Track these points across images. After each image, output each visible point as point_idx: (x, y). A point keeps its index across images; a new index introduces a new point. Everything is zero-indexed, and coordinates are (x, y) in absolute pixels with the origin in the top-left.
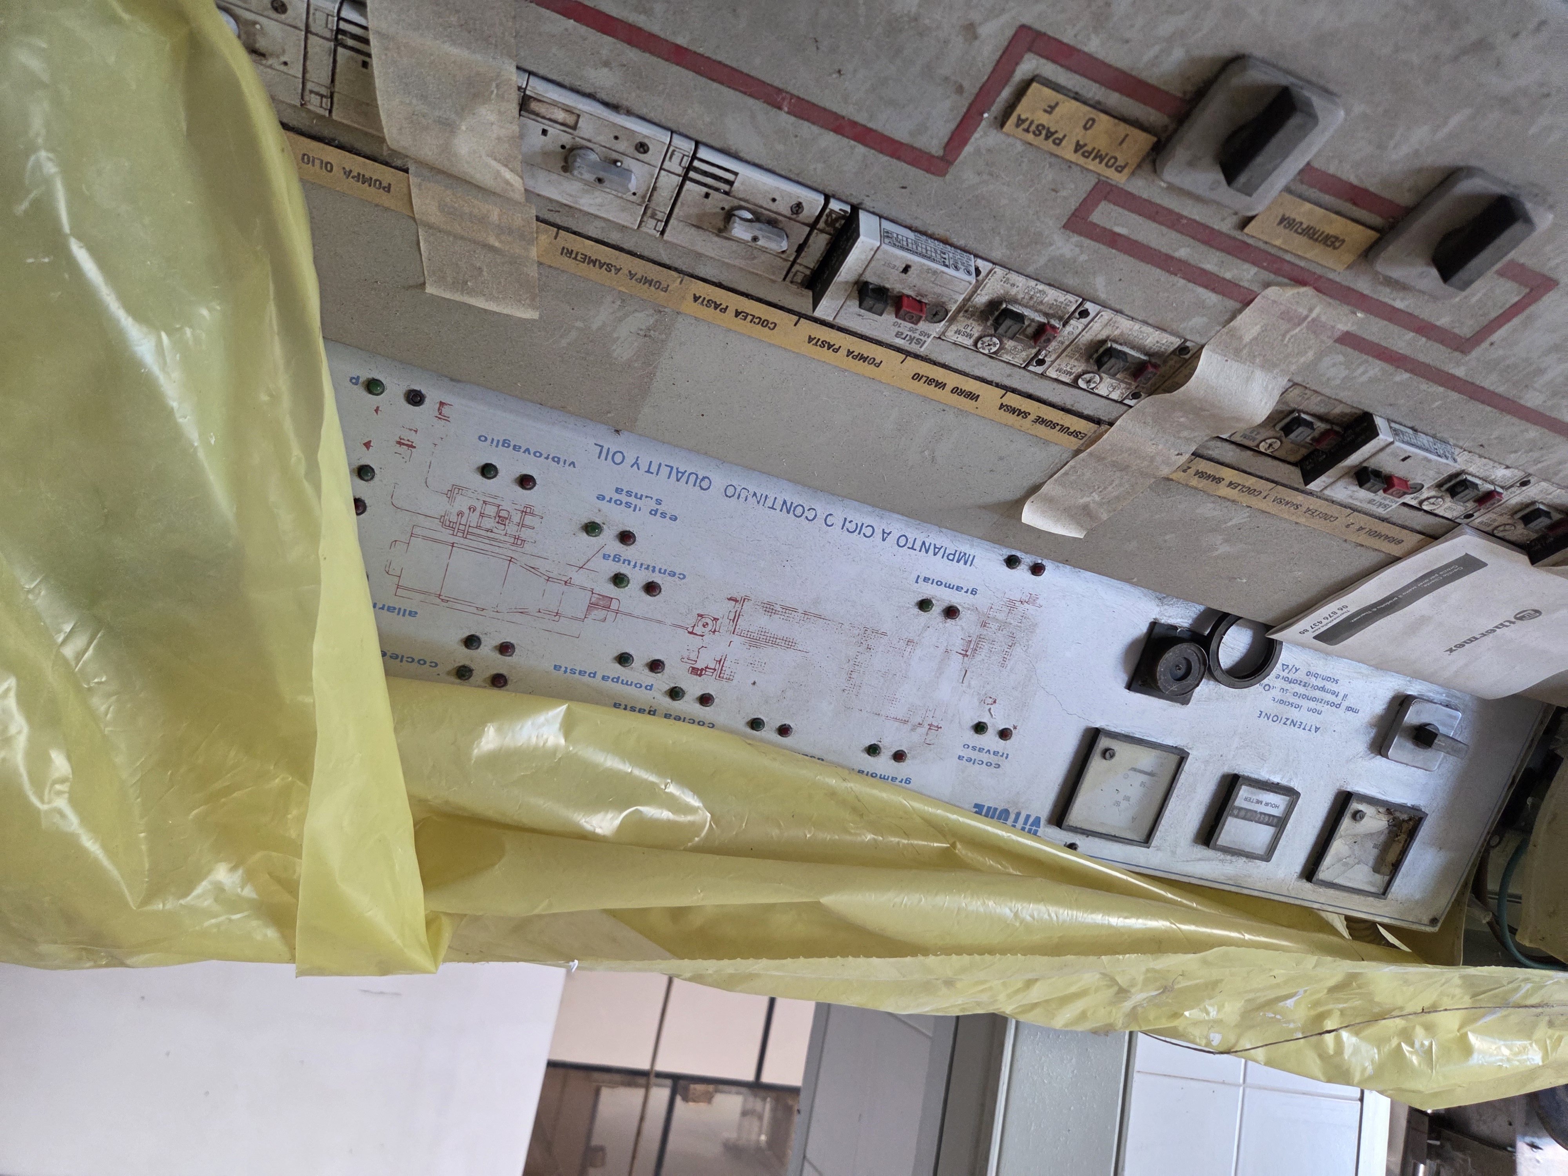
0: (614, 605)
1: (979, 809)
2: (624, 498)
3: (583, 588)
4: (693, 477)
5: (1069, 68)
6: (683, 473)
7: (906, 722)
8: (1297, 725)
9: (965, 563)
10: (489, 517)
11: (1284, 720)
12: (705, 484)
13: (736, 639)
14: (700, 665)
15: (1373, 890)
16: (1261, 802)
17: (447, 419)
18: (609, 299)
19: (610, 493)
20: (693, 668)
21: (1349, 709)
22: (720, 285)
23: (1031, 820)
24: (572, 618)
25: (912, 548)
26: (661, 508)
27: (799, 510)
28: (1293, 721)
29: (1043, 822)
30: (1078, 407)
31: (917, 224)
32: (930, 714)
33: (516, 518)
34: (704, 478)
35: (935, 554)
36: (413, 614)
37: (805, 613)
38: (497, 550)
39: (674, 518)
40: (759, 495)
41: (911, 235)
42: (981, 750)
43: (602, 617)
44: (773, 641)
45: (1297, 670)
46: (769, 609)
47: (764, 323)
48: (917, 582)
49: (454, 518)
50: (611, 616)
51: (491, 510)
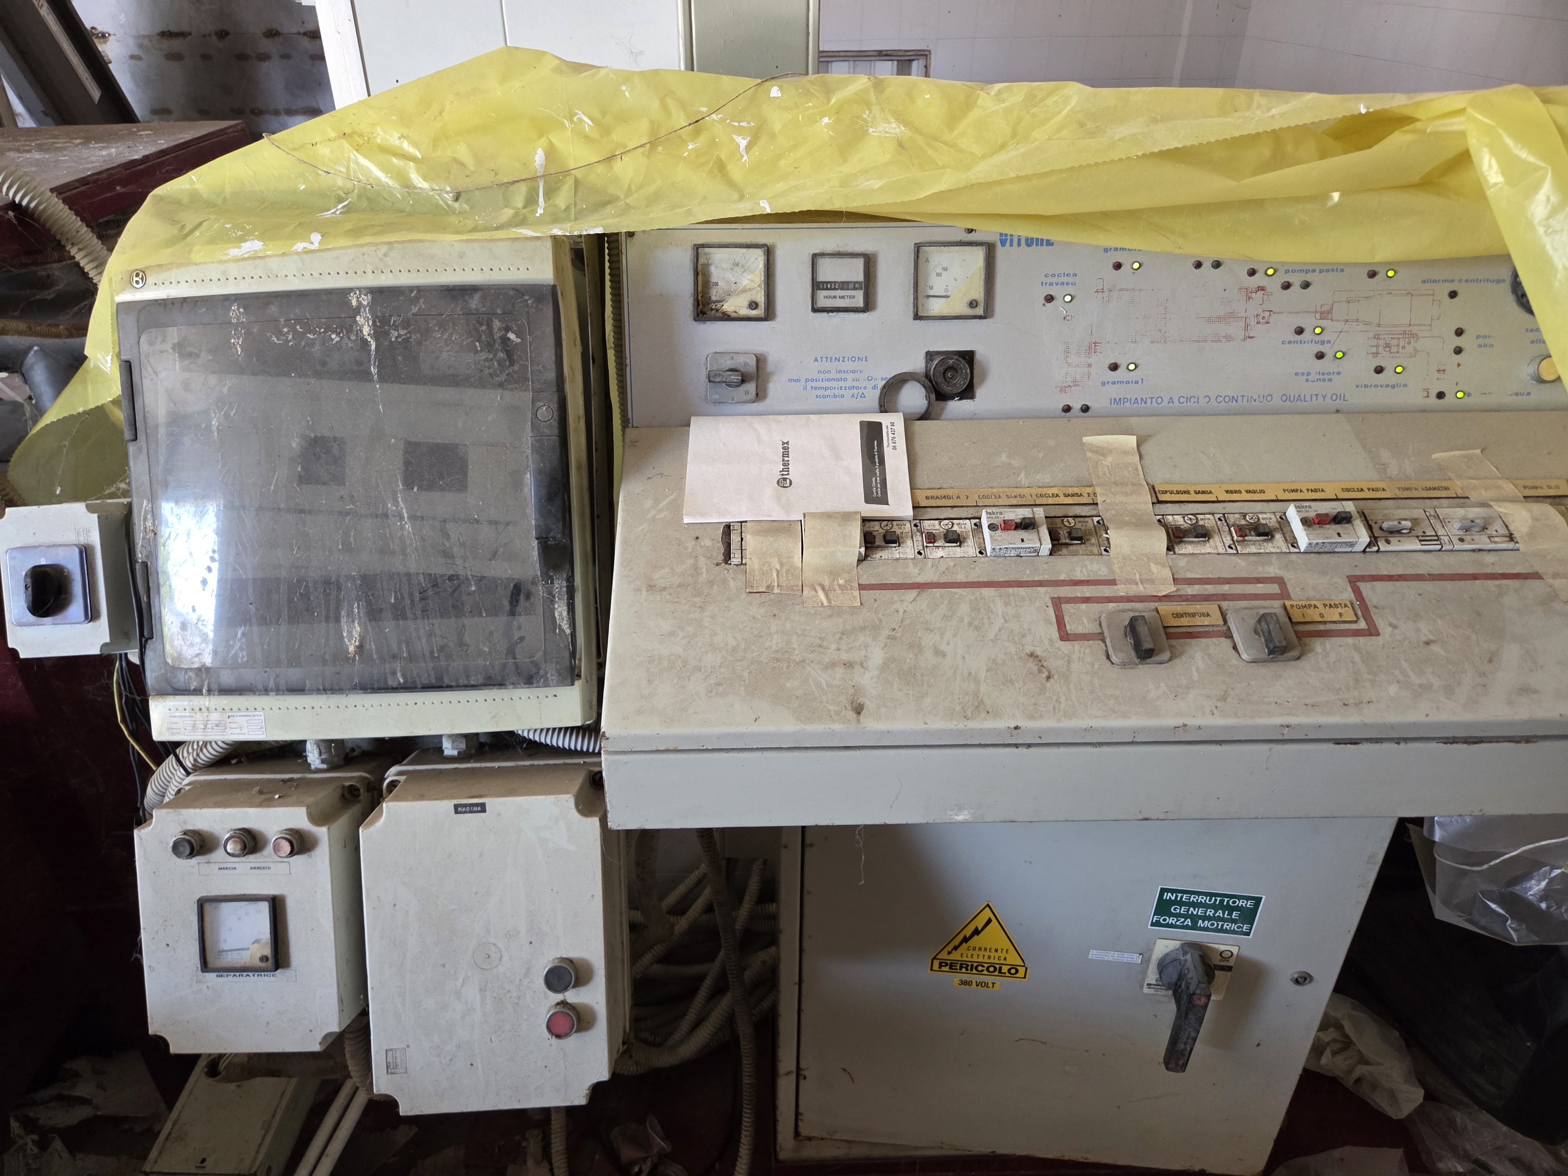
0: (1318, 316)
1: (1049, 243)
2: (1327, 377)
3: (1338, 320)
4: (1292, 399)
5: (1349, 630)
6: (1297, 400)
7: (1121, 290)
8: (833, 359)
9: (1115, 399)
10: (1394, 346)
11: (846, 359)
12: (1284, 398)
13: (1244, 315)
14: (1261, 293)
15: (707, 250)
16: (840, 297)
17: (1424, 390)
18: (1413, 475)
19: (1335, 377)
20: (1264, 290)
21: (797, 381)
22: (1380, 499)
23: (1008, 243)
24: (1340, 302)
25: (1152, 398)
26: (1305, 377)
27: (1227, 399)
28: (839, 361)
29: (999, 244)
30: (1177, 506)
31: (1336, 555)
32: (1105, 299)
33: (1381, 349)
34: (1286, 401)
35: (1136, 399)
36: (1424, 282)
37: (1206, 341)
38: (1388, 329)
39: (1297, 374)
40: (1253, 401)
41: (1336, 550)
42: (1062, 284)
43: (1323, 307)
44: (1220, 319)
45: (853, 396)
46: (1229, 338)
47: (1348, 490)
48: (1142, 379)
49: (1412, 340)
50: (1319, 309)
51: (1394, 349)
